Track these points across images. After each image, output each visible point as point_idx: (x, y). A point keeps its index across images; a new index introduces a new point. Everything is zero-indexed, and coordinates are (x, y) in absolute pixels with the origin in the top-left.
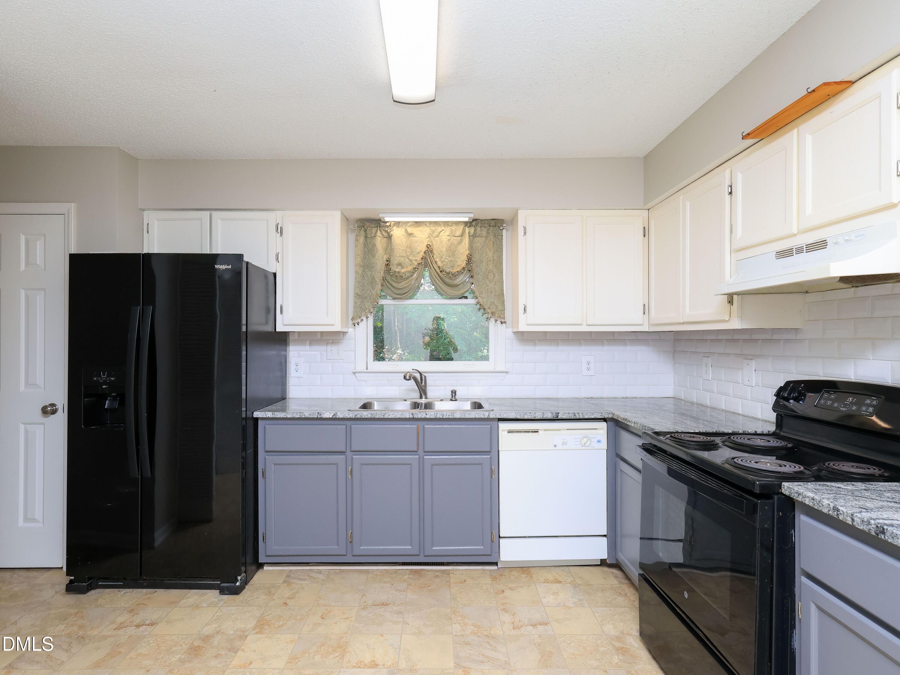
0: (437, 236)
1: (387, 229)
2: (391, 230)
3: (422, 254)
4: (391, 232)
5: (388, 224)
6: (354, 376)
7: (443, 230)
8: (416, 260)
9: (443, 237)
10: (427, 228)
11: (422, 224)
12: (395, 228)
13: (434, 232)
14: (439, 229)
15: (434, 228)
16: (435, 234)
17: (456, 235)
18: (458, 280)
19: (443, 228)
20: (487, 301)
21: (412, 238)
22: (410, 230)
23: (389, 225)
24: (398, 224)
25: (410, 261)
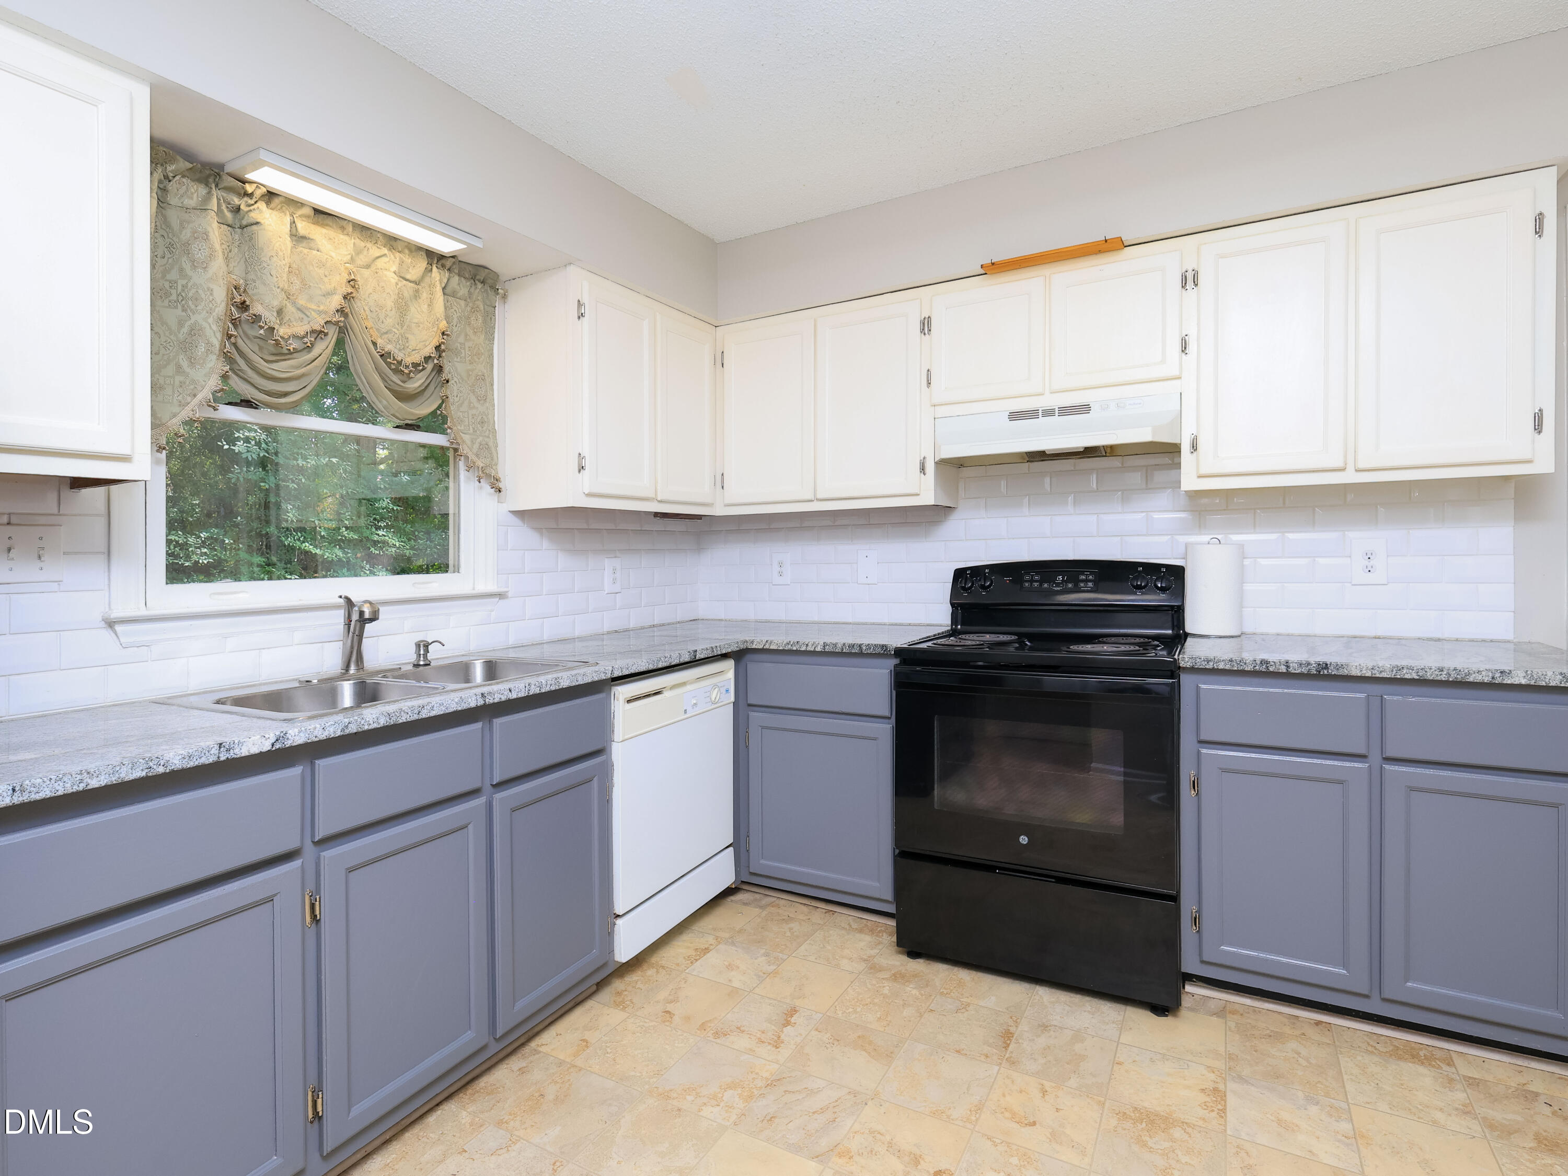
0: (368, 267)
1: (236, 201)
2: (252, 208)
3: (336, 301)
4: (252, 214)
5: (249, 188)
6: (107, 634)
7: (385, 255)
8: (320, 313)
9: (385, 272)
10: (346, 238)
11: (329, 221)
12: (262, 205)
13: (358, 252)
14: (375, 251)
15: (362, 244)
16: (362, 260)
17: (408, 277)
18: (415, 384)
19: (385, 251)
20: (472, 441)
21: (306, 251)
22: (304, 227)
23: (250, 192)
24: (270, 195)
25: (299, 309)
